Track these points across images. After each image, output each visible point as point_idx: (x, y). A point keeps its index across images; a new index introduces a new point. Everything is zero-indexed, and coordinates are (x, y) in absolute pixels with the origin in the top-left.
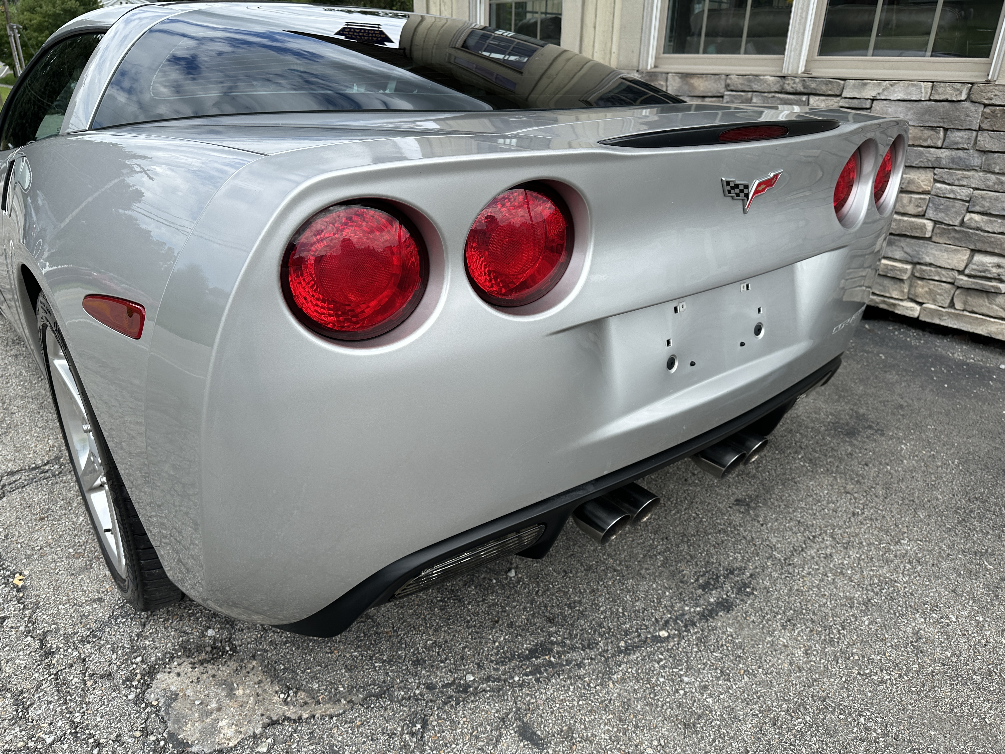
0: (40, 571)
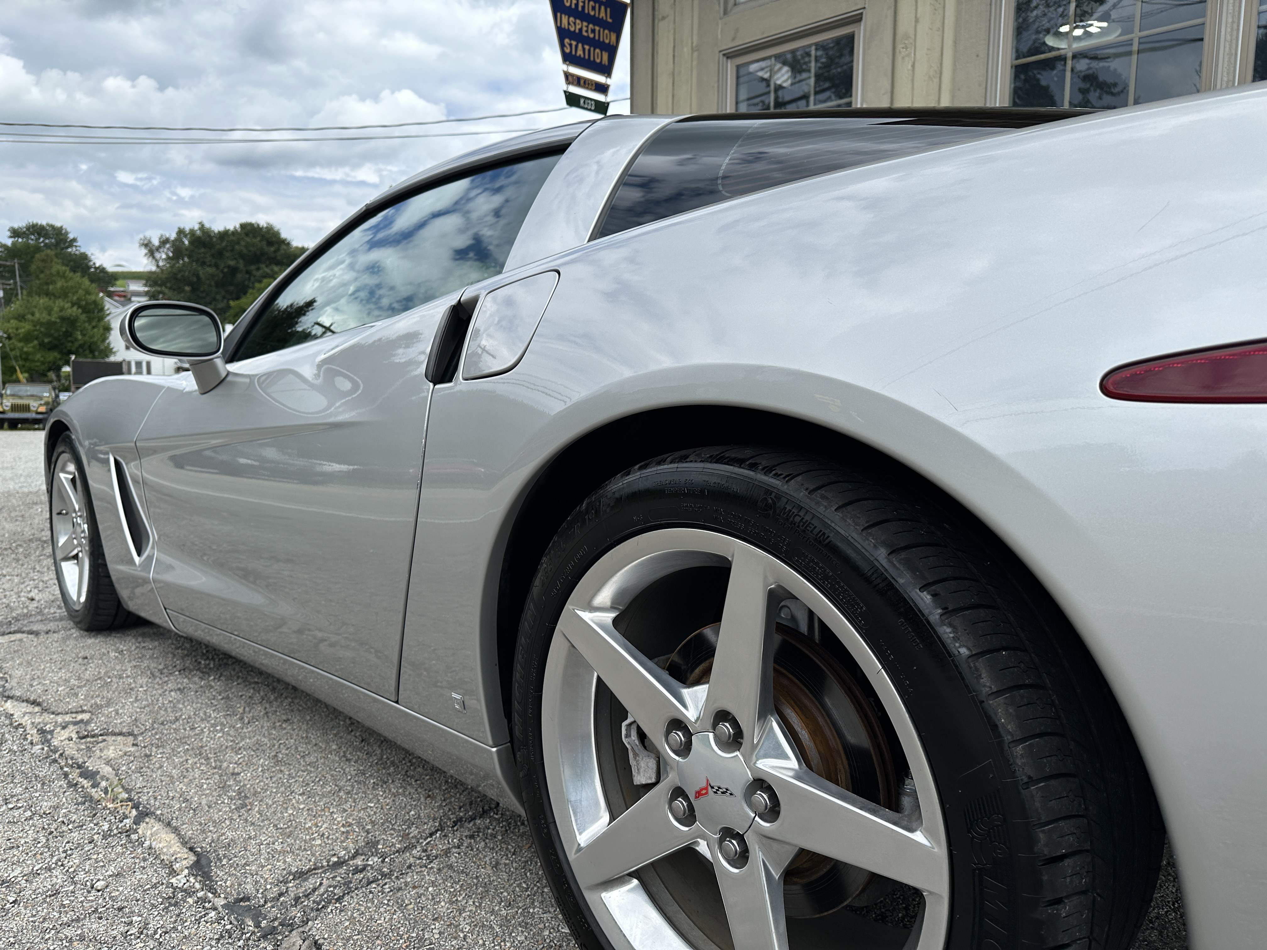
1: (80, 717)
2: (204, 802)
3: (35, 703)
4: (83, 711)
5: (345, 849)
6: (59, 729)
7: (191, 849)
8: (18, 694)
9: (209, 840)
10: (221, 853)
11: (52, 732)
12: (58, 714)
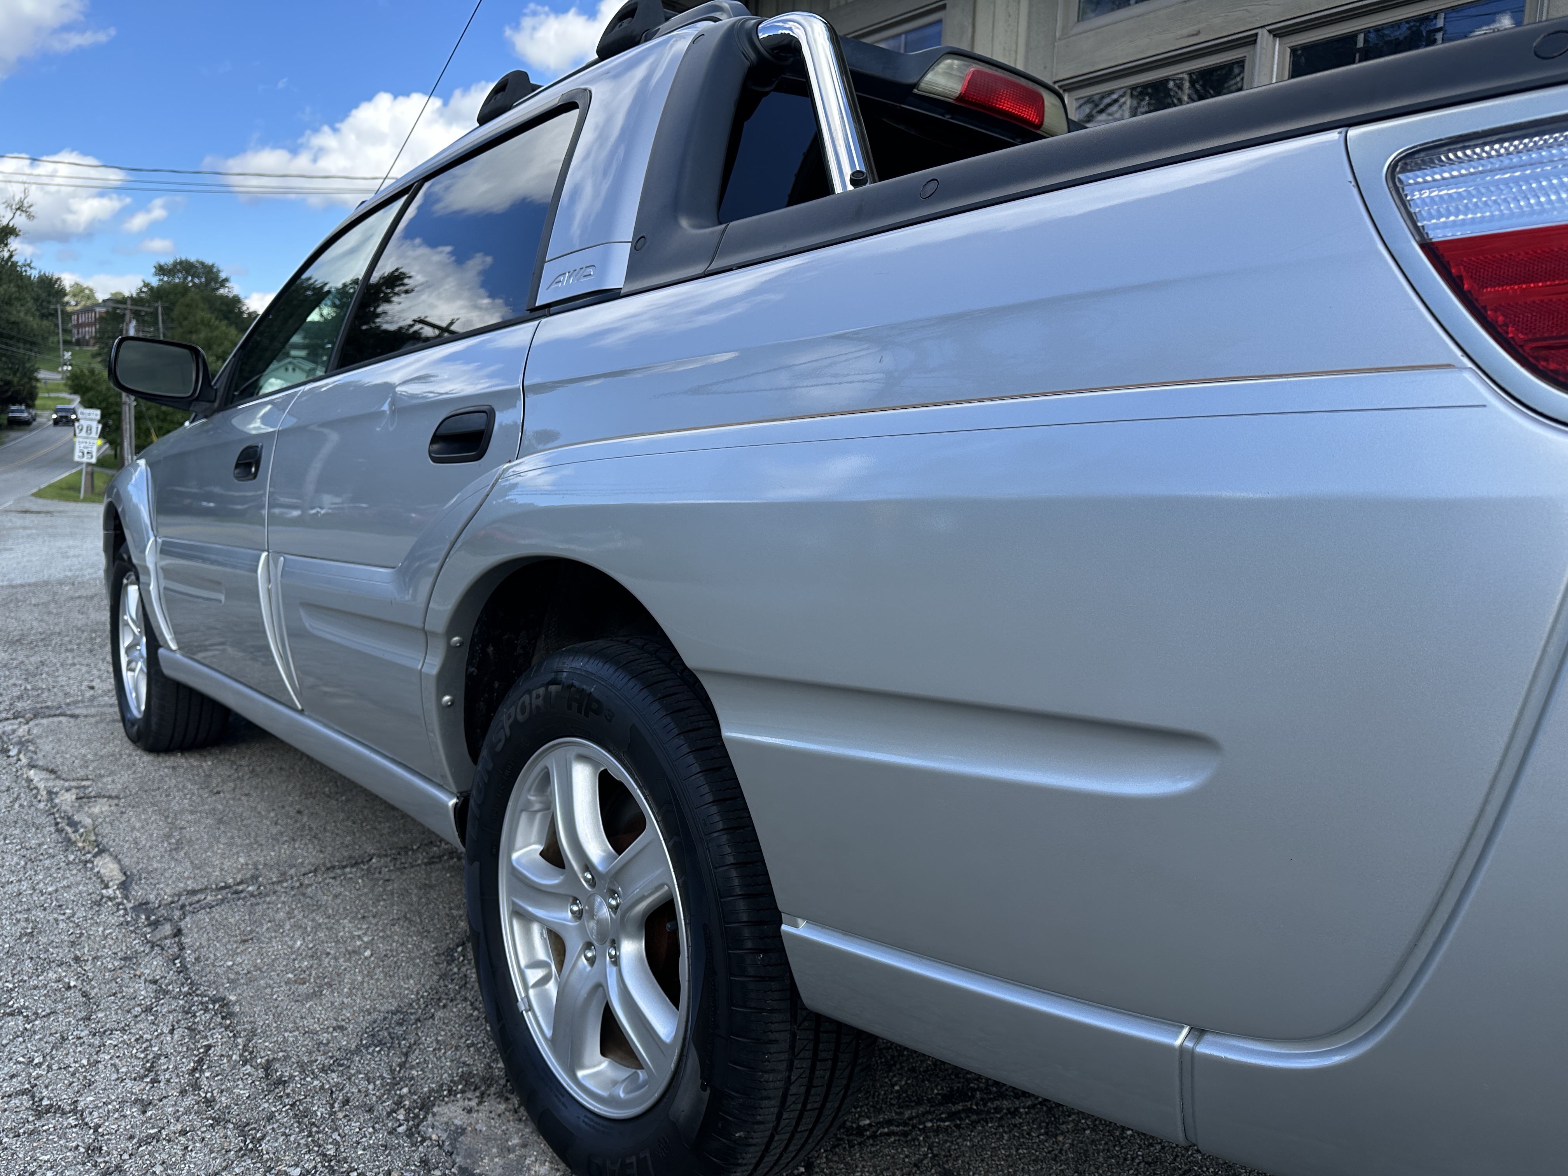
0: (252, 997)
1: (84, 783)
2: (148, 845)
3: (52, 771)
4: (88, 779)
5: (234, 879)
6: (63, 791)
7: (125, 874)
8: (41, 763)
9: (138, 868)
10: (143, 875)
11: (56, 793)
12: (67, 780)
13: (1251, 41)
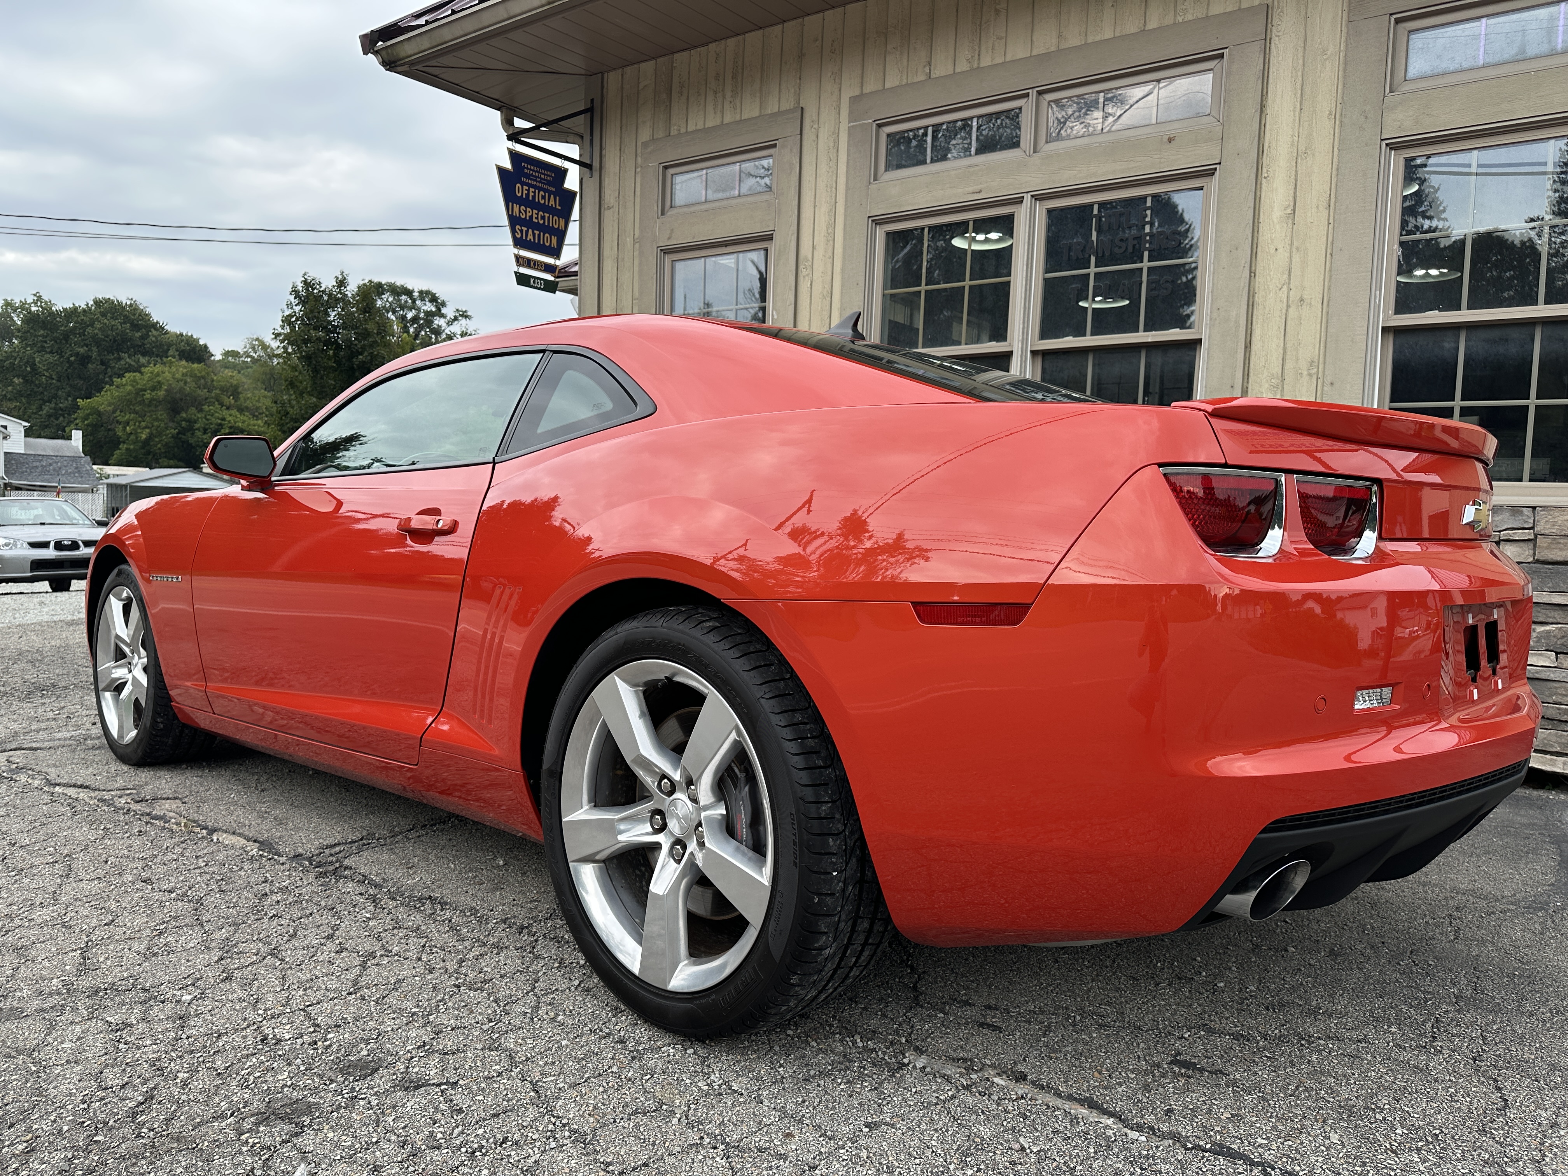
2: (253, 823)
3: (82, 786)
6: (115, 798)
7: (255, 841)
9: (264, 837)
10: (276, 841)
11: (110, 800)
12: (108, 791)
13: (1019, 201)
